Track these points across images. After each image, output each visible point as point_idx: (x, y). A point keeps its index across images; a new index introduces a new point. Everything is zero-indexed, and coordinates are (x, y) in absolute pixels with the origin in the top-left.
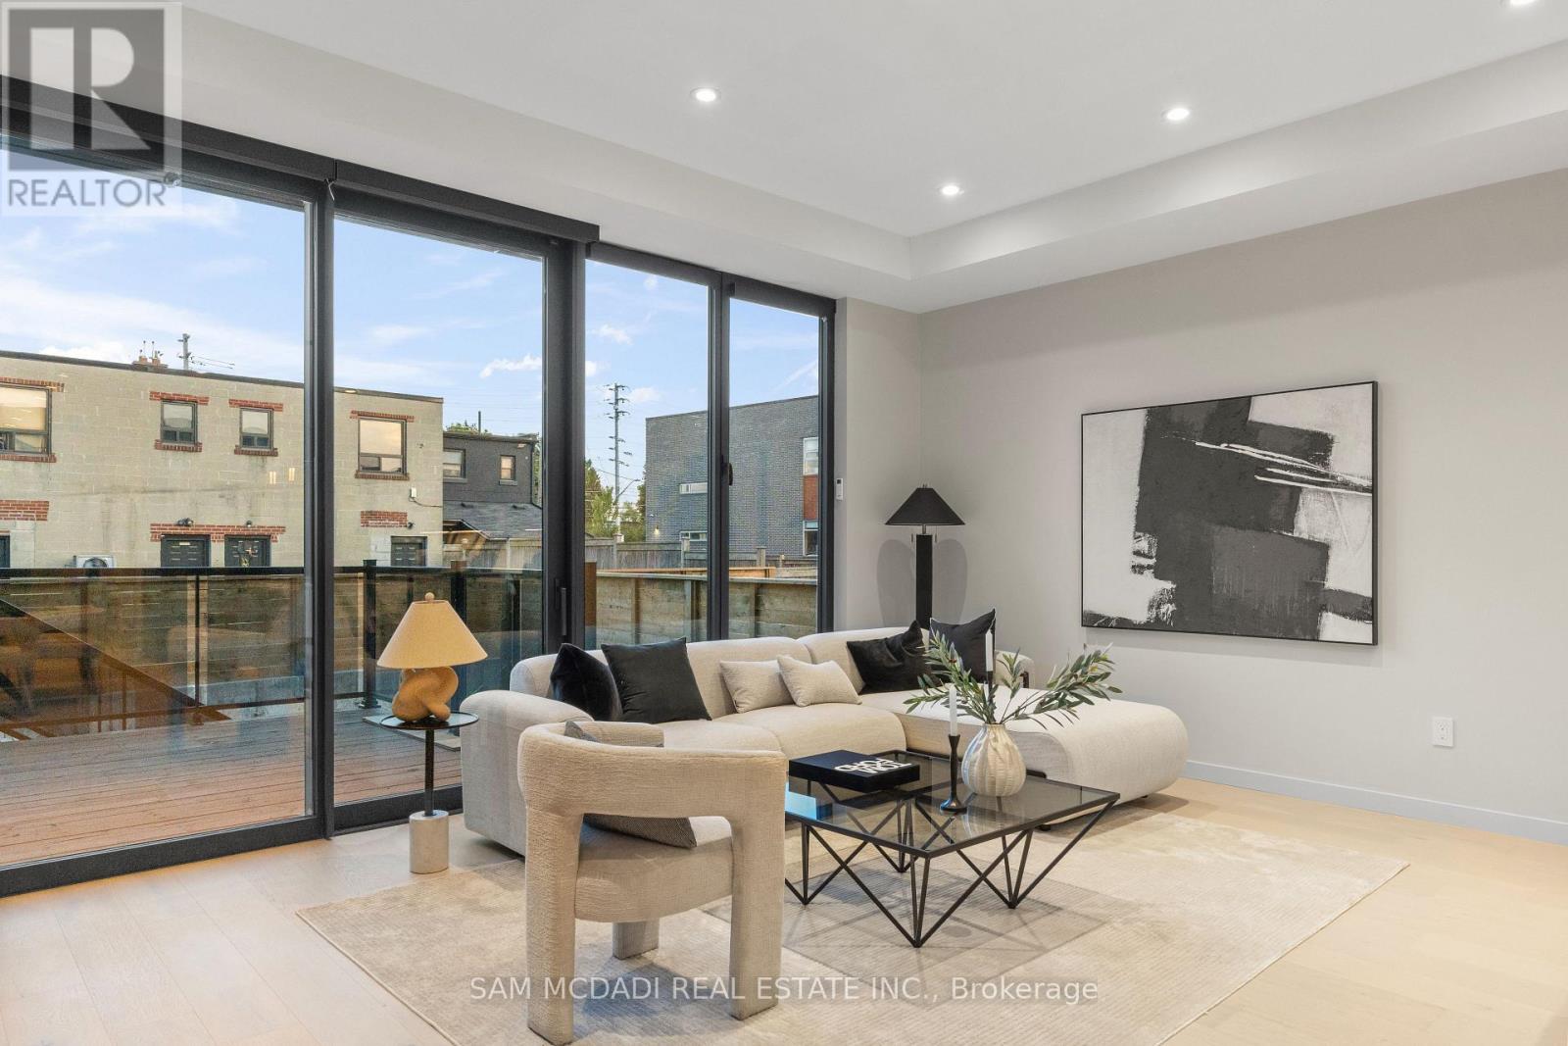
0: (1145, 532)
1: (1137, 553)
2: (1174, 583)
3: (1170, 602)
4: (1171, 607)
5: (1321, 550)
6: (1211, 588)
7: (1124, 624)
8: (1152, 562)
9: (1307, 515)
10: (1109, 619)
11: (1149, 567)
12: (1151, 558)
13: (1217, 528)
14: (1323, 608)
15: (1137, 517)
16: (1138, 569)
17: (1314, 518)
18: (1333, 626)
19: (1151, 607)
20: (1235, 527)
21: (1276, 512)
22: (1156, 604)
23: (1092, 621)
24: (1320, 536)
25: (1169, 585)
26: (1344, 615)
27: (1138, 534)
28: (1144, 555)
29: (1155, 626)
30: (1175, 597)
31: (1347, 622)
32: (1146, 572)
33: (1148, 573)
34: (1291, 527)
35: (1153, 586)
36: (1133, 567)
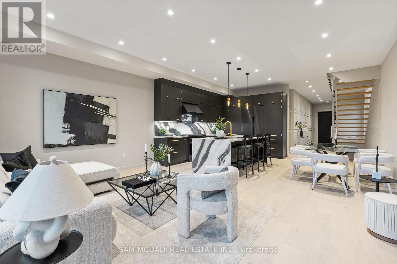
0: (66, 123)
1: (64, 128)
2: (75, 135)
3: (74, 139)
4: (74, 140)
5: (108, 127)
6: (85, 135)
7: (59, 146)
8: (69, 130)
9: (105, 121)
10: (54, 145)
11: (68, 131)
12: (68, 129)
13: (86, 122)
14: (108, 138)
15: (64, 119)
16: (64, 132)
17: (106, 121)
18: (110, 141)
19: (68, 141)
20: (90, 122)
21: (99, 120)
22: (70, 140)
23: (47, 146)
24: (107, 125)
25: (74, 135)
26: (111, 139)
27: (64, 123)
28: (66, 128)
29: (70, 145)
30: (75, 138)
31: (112, 140)
32: (67, 132)
33: (68, 133)
34: (102, 123)
35: (68, 136)
36: (63, 131)
